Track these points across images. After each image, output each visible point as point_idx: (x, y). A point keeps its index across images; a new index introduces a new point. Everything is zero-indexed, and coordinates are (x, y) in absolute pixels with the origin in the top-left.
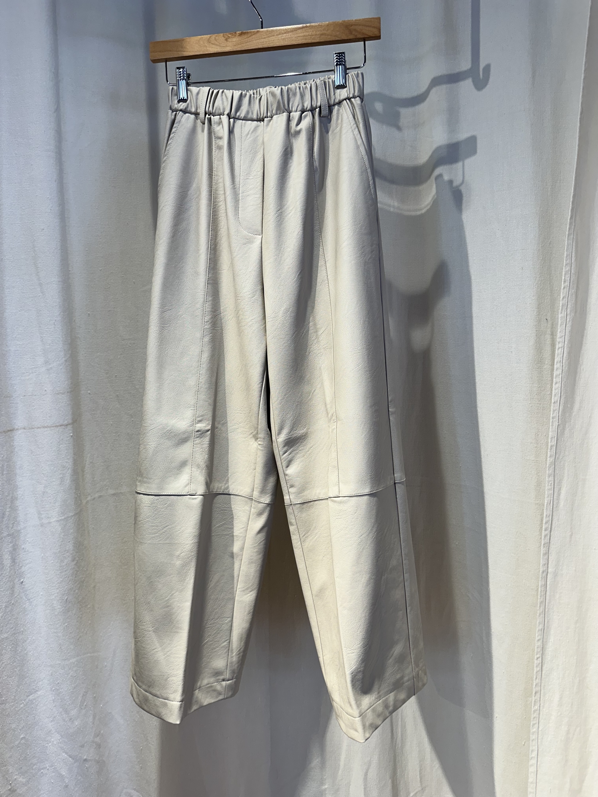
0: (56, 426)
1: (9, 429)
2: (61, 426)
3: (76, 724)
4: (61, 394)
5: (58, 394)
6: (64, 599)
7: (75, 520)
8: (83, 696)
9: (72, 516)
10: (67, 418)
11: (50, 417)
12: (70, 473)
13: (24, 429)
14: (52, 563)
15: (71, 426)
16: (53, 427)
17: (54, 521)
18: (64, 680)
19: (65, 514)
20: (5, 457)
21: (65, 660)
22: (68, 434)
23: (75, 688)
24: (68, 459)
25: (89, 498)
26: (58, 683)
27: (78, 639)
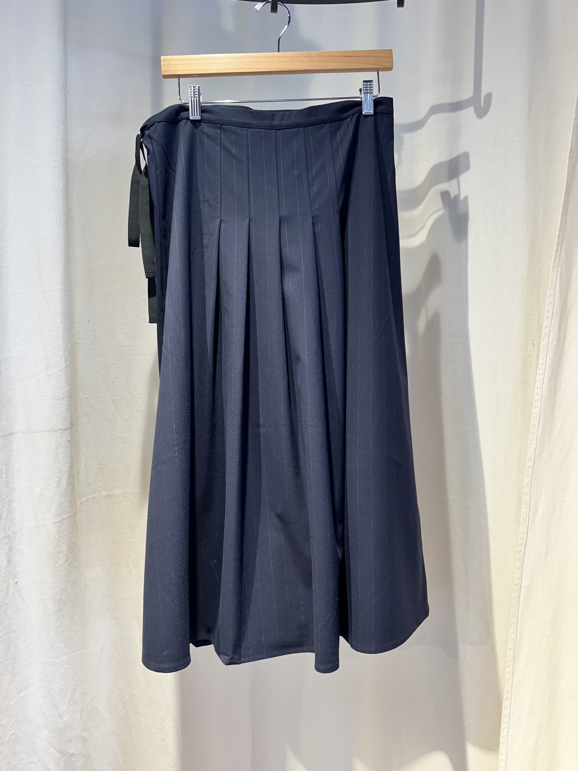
0: (54, 431)
1: (8, 433)
2: (59, 430)
3: (65, 720)
4: (60, 400)
5: (58, 399)
6: (56, 599)
7: (70, 521)
8: (72, 693)
9: (67, 518)
10: (65, 422)
11: (49, 422)
12: (67, 476)
13: (23, 432)
14: (47, 563)
15: (69, 430)
16: (51, 431)
17: (50, 523)
18: (55, 677)
19: (60, 517)
20: (4, 461)
21: (56, 658)
22: (66, 439)
23: (65, 685)
24: (65, 462)
25: (82, 500)
26: (49, 680)
27: (69, 637)
